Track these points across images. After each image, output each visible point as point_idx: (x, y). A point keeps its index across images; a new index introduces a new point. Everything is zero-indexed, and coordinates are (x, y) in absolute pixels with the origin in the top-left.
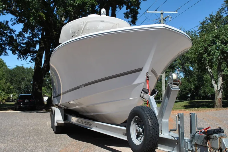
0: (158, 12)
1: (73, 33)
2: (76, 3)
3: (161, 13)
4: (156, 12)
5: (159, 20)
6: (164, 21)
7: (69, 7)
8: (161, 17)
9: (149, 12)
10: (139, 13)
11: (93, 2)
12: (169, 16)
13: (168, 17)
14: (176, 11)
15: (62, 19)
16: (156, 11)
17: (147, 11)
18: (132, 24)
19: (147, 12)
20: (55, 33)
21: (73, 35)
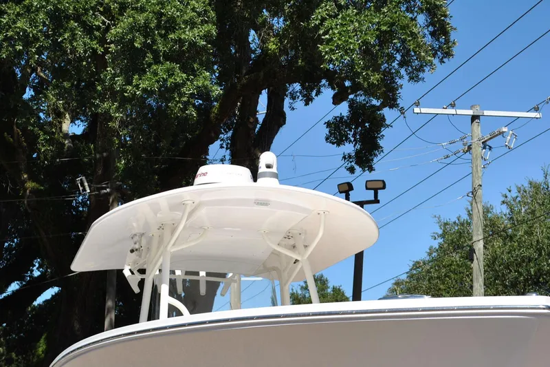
0: (459, 112)
1: (136, 238)
2: (137, 86)
3: (474, 118)
4: (452, 111)
5: (464, 145)
6: (484, 148)
7: (102, 101)
8: (472, 131)
9: (424, 110)
10: (388, 122)
11: (203, 86)
12: (505, 129)
13: (502, 133)
14: (536, 109)
15: (61, 128)
16: (453, 106)
17: (417, 104)
18: (357, 167)
19: (417, 110)
20: (30, 185)
21: (137, 246)
